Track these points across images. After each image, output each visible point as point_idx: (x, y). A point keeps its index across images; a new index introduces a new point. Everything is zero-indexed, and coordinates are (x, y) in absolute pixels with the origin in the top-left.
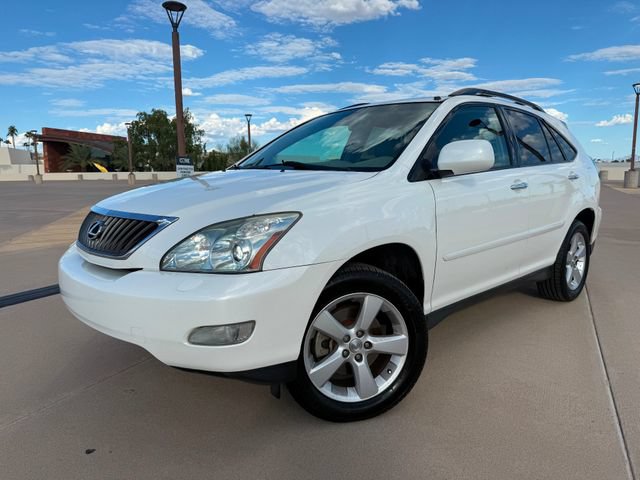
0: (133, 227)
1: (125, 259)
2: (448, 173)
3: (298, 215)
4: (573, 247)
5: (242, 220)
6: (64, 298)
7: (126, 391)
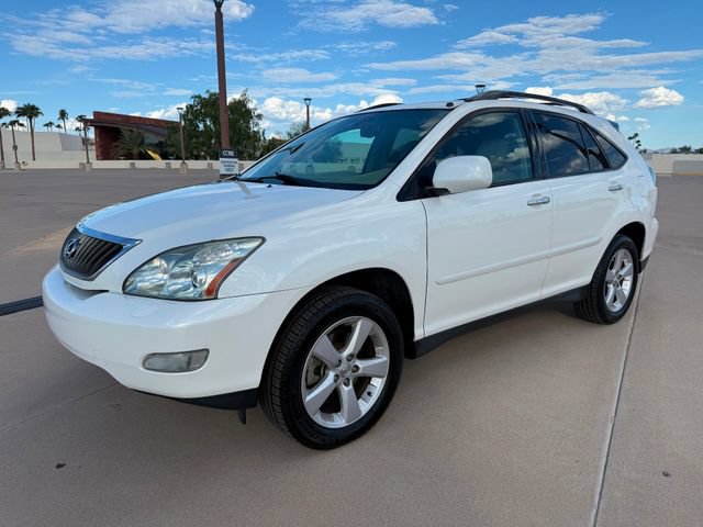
0: (108, 250)
1: (92, 280)
2: (444, 192)
3: (261, 240)
4: (618, 264)
5: (202, 245)
6: (47, 314)
7: (112, 406)
